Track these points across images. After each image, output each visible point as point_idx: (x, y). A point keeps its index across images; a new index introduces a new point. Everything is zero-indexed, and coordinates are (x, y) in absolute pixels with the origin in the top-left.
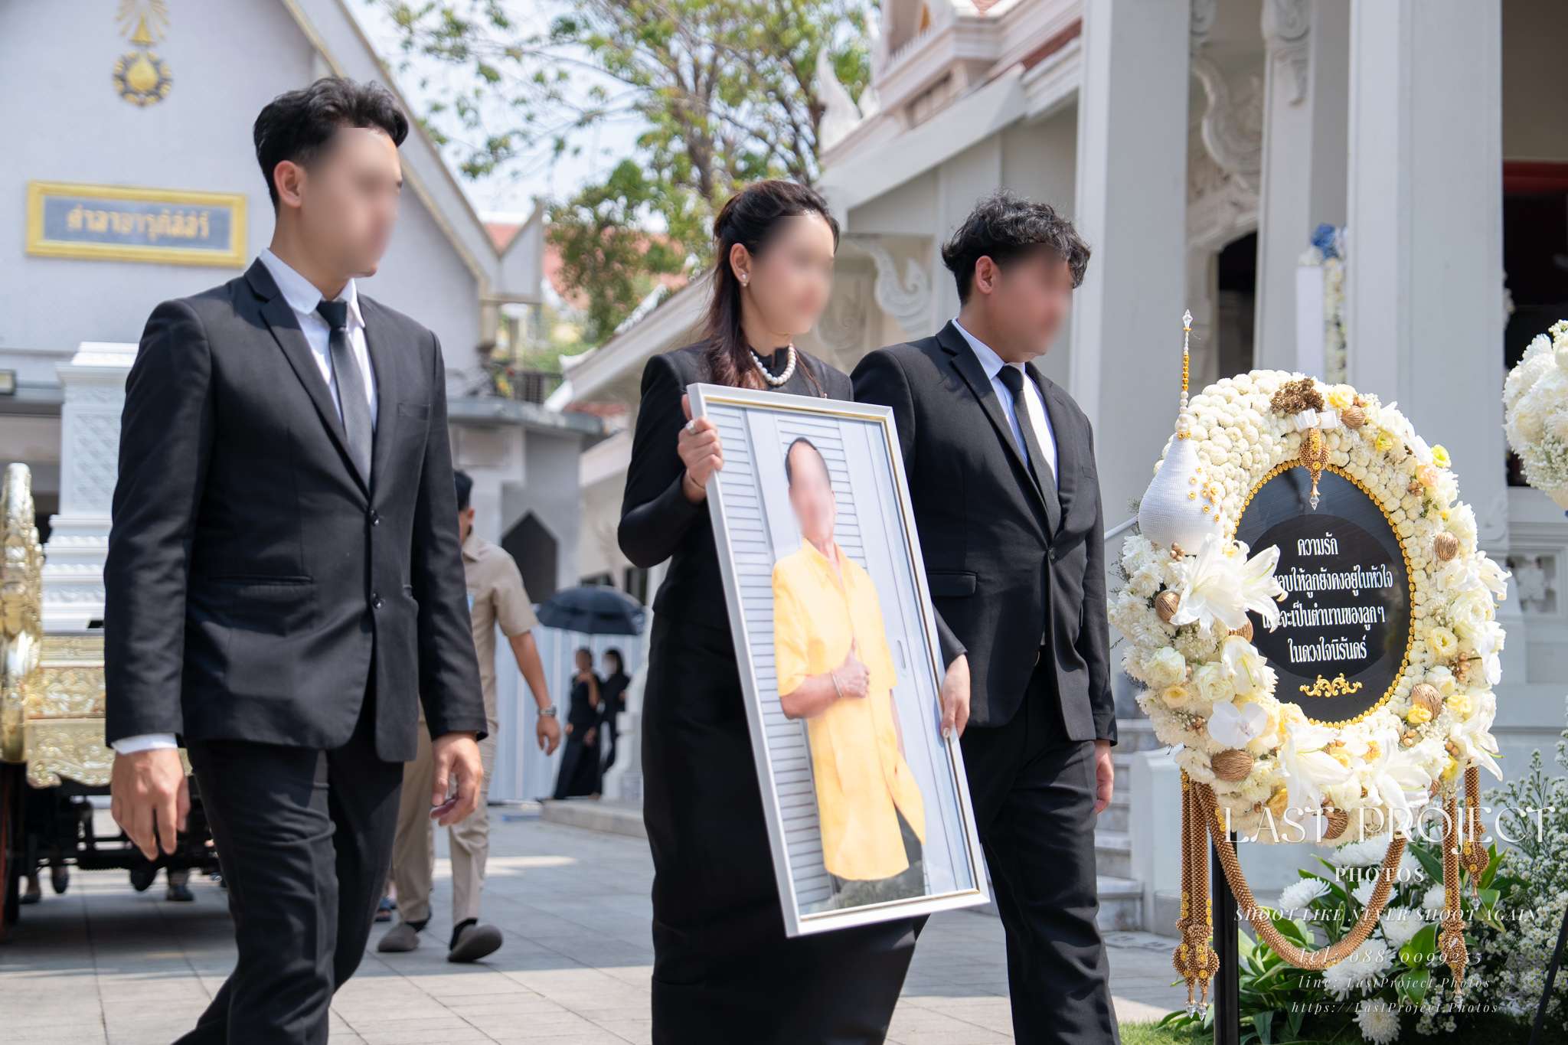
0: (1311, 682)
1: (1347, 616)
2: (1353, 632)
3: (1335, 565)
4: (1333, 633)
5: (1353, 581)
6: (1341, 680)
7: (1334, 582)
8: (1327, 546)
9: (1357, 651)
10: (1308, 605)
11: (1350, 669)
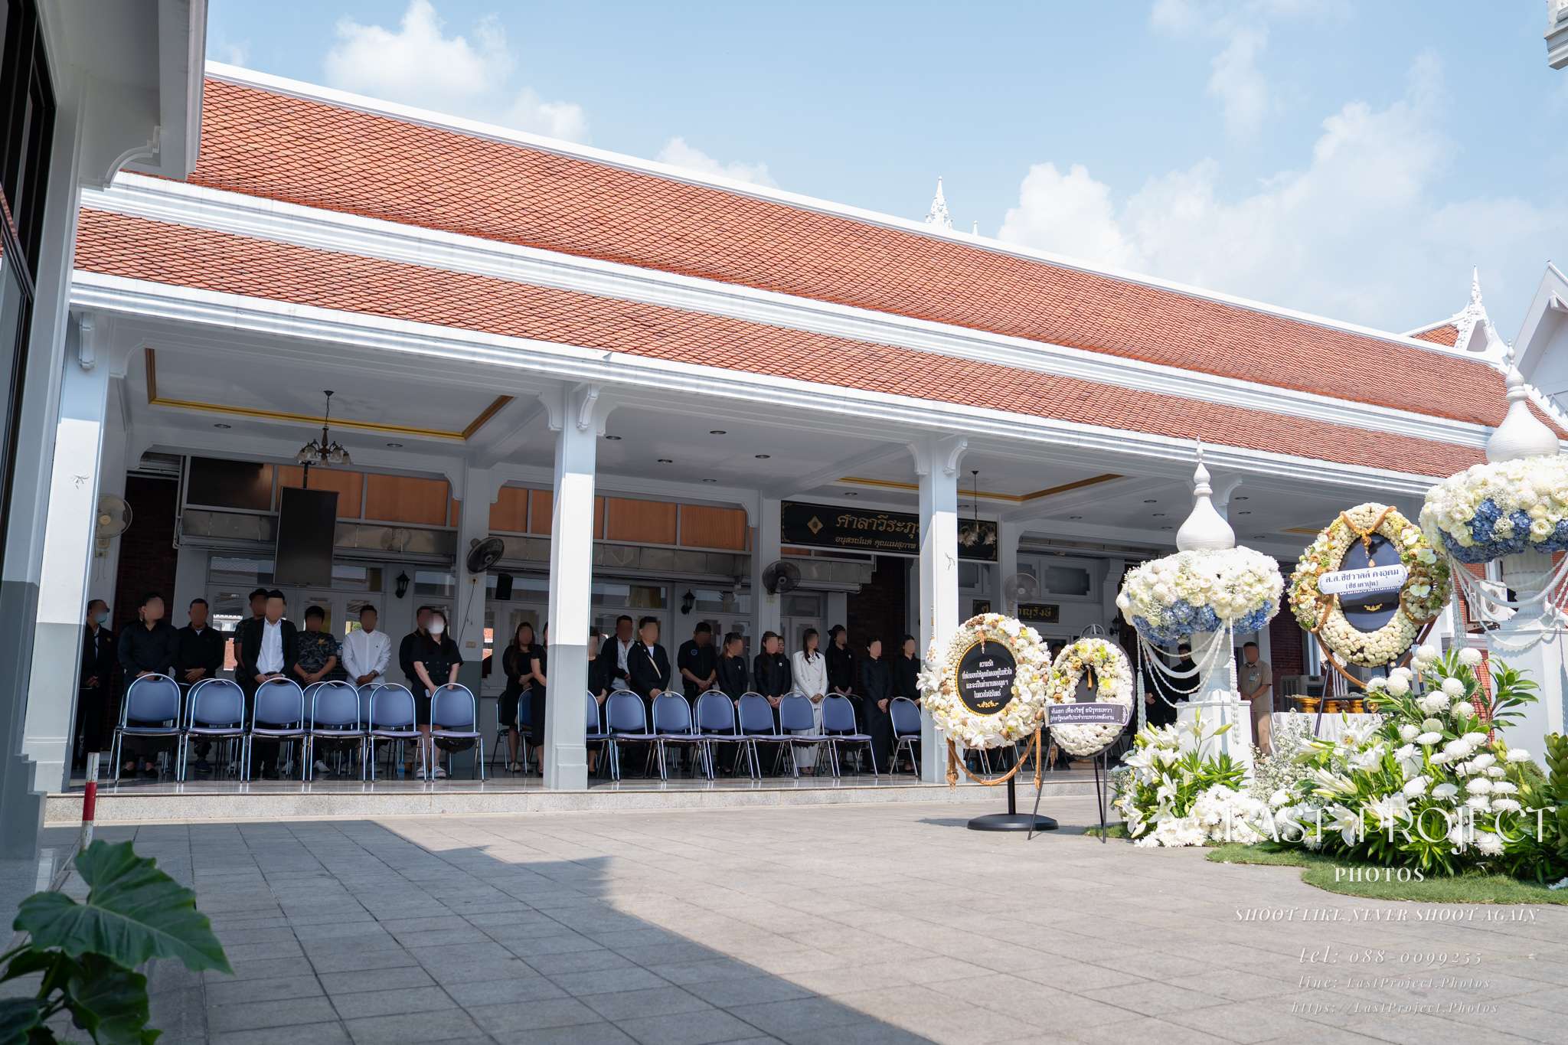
0: (981, 703)
1: (995, 683)
2: (996, 688)
3: (991, 669)
4: (989, 689)
5: (998, 673)
6: (991, 702)
7: (991, 674)
8: (990, 663)
9: (997, 694)
10: (981, 681)
11: (994, 699)
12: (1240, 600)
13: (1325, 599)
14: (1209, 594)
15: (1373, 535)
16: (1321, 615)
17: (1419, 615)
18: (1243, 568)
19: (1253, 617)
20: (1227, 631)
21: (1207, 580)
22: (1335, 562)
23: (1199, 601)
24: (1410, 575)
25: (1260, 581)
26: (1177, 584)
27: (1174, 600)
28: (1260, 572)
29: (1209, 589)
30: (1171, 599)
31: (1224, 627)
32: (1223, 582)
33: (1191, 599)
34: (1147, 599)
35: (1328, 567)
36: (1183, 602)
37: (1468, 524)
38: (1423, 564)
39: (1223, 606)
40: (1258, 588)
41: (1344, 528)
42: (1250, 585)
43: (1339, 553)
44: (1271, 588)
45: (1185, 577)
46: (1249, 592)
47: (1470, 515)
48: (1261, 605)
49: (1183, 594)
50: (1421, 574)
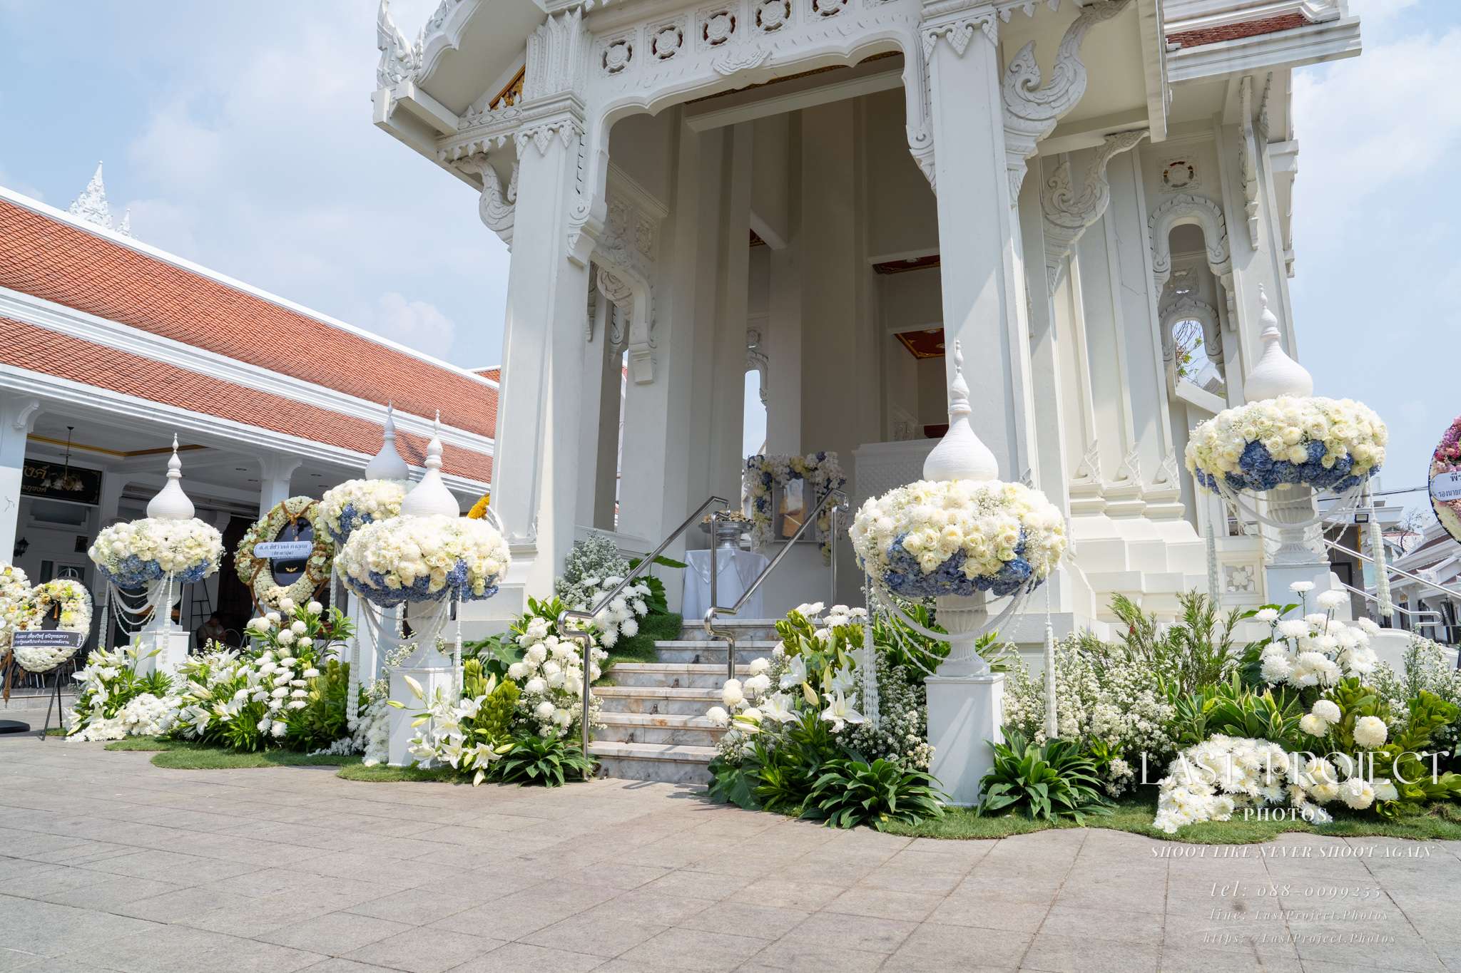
12: (180, 558)
13: (258, 563)
14: (155, 552)
15: (300, 518)
16: (253, 573)
17: (317, 577)
18: (185, 534)
19: (192, 571)
20: (169, 579)
21: (155, 542)
22: (272, 535)
23: (147, 557)
24: (315, 549)
25: (200, 545)
26: (131, 543)
27: (128, 555)
28: (200, 539)
29: (155, 549)
30: (125, 554)
31: (167, 577)
32: (168, 544)
33: (140, 555)
34: (106, 552)
35: (266, 539)
36: (135, 556)
37: (338, 518)
38: (324, 543)
39: (167, 562)
40: (198, 551)
41: (282, 512)
42: (191, 548)
43: (276, 529)
44: (208, 551)
45: (138, 538)
46: (188, 553)
47: (339, 513)
48: (199, 563)
49: (133, 551)
50: (321, 549)
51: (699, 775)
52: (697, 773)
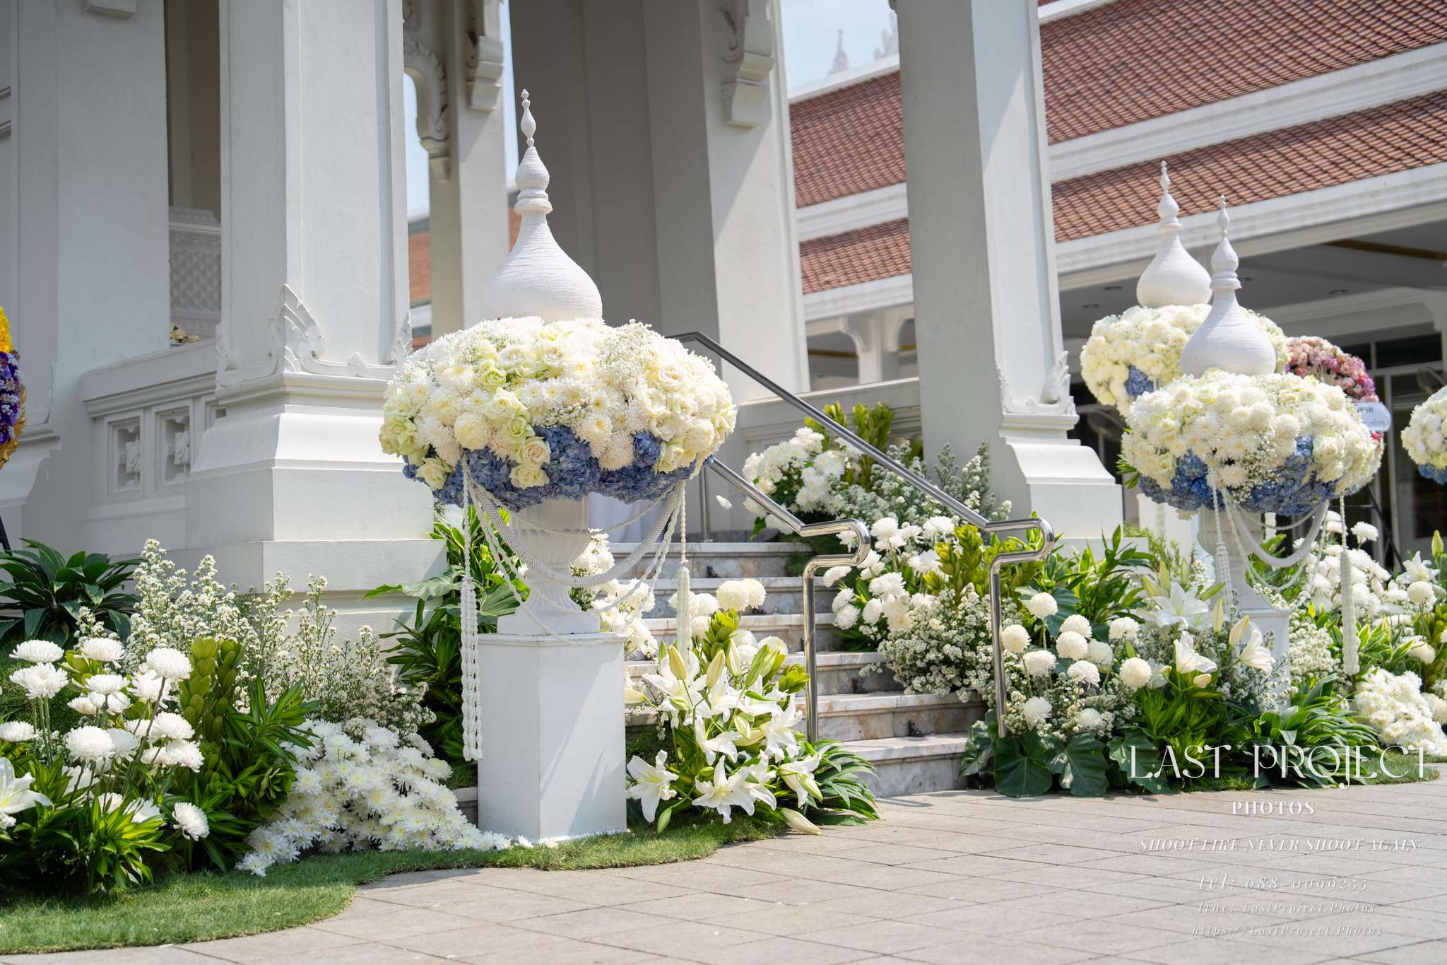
51: (930, 779)
52: (928, 775)
